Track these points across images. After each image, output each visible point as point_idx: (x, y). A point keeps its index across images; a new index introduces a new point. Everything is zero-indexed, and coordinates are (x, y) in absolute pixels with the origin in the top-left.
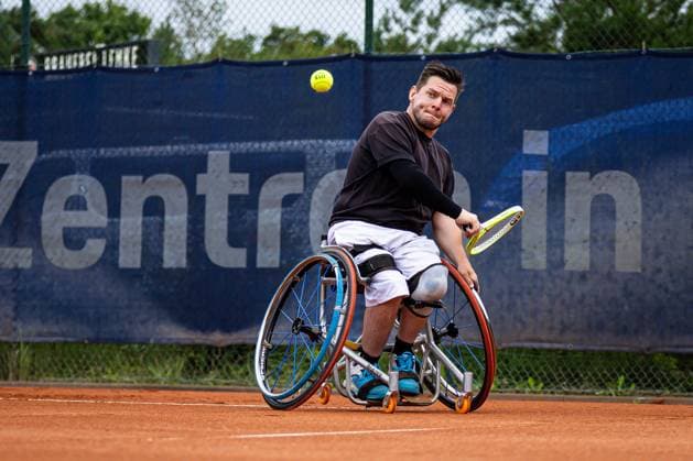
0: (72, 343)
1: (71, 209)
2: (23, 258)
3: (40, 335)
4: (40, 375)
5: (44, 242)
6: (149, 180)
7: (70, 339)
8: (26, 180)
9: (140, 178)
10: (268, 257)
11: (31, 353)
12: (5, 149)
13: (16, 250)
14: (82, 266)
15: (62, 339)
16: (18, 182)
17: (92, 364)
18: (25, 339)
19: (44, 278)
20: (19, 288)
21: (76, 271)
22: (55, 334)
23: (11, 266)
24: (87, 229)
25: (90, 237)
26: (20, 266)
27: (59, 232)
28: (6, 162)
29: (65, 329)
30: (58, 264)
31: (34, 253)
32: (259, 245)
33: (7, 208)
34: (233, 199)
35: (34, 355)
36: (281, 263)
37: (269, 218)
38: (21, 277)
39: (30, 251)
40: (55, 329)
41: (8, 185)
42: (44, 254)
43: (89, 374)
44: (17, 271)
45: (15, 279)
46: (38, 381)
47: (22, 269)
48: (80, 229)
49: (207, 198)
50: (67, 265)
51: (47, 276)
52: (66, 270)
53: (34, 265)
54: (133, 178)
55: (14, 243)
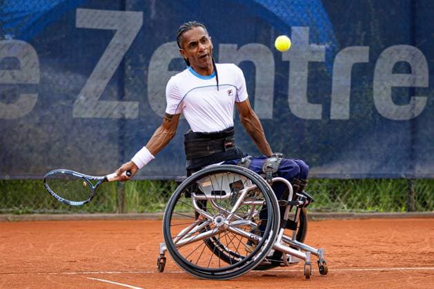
1: (174, 69)
5: (150, 96)
6: (242, 48)
8: (132, 44)
9: (236, 46)
10: (340, 110)
12: (112, 17)
13: (124, 103)
16: (125, 46)
19: (149, 127)
23: (119, 116)
26: (127, 116)
28: (113, 28)
31: (140, 106)
32: (333, 103)
33: (116, 67)
34: (313, 65)
36: (350, 117)
37: (341, 81)
38: (127, 127)
39: (136, 105)
41: (115, 48)
42: (150, 107)
44: (122, 122)
45: (122, 127)
47: (129, 119)
49: (291, 64)
53: (140, 116)
54: (229, 46)
55: (121, 97)
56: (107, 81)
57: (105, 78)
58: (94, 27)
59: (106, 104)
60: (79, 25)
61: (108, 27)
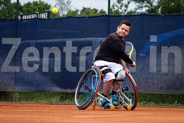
0: (31, 92)
1: (30, 56)
2: (17, 69)
3: (21, 90)
4: (22, 100)
5: (23, 65)
6: (51, 48)
7: (29, 91)
8: (18, 48)
9: (48, 48)
10: (82, 69)
11: (19, 94)
12: (12, 40)
13: (15, 67)
14: (33, 71)
15: (27, 91)
16: (16, 49)
17: (36, 98)
18: (18, 91)
19: (23, 75)
20: (16, 77)
21: (31, 73)
22: (25, 90)
23: (14, 71)
24: (34, 62)
25: (35, 64)
26: (16, 71)
27: (26, 62)
28: (12, 43)
29: (28, 88)
30: (26, 71)
31: (20, 68)
32: (80, 66)
33: (13, 56)
34: (73, 54)
35: (20, 95)
36: (85, 71)
37: (83, 58)
38: (17, 75)
40: (26, 88)
41: (13, 49)
42: (22, 68)
43: (35, 100)
44: (15, 73)
45: (15, 75)
46: (21, 102)
47: (17, 72)
48: (32, 62)
49: (66, 53)
50: (29, 71)
52: (29, 73)
53: (20, 72)
54: (46, 48)
55: (15, 65)
56: (10, 60)
57: (10, 59)
58: (7, 43)
59: (10, 67)
60: (3, 43)
61: (11, 43)
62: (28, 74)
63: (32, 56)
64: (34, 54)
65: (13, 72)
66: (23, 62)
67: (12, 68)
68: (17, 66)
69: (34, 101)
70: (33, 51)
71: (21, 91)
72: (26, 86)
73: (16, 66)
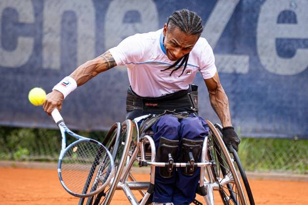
0: (284, 139)
1: (283, 22)
2: (241, 64)
3: (255, 131)
4: (255, 166)
5: (259, 50)
7: (282, 136)
11: (247, 146)
13: (235, 57)
14: (293, 72)
15: (275, 135)
17: (301, 158)
18: (243, 135)
19: (259, 82)
20: (238, 91)
21: (287, 77)
22: (269, 131)
23: (230, 71)
24: (297, 40)
25: (300, 47)
26: (239, 70)
27: (272, 43)
29: (277, 127)
30: (271, 70)
31: (250, 60)
35: (250, 147)
38: (239, 81)
39: (246, 59)
40: (269, 126)
42: (259, 60)
43: (299, 167)
44: (235, 76)
45: (234, 82)
46: (253, 171)
47: (240, 74)
48: (290, 40)
50: (280, 72)
51: (262, 80)
52: (278, 76)
53: (250, 71)
55: (233, 50)
56: (219, 34)
62: (277, 79)
63: (289, 22)
64: (295, 16)
65: (227, 74)
66: (259, 42)
67: (223, 59)
68: (241, 54)
69: (298, 170)
70: (293, 4)
71: (253, 135)
72: (271, 121)
73: (236, 54)
